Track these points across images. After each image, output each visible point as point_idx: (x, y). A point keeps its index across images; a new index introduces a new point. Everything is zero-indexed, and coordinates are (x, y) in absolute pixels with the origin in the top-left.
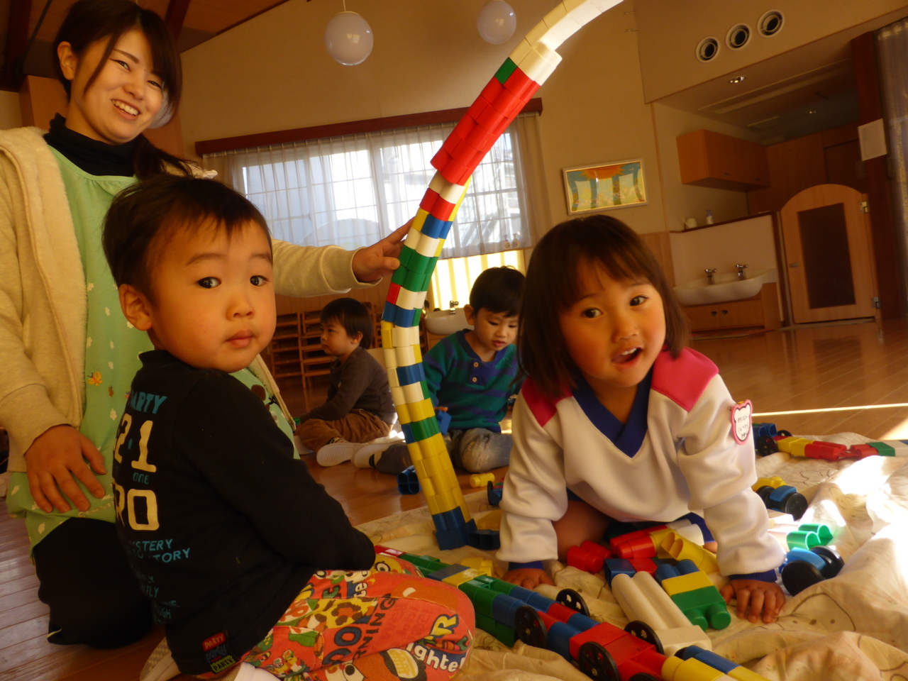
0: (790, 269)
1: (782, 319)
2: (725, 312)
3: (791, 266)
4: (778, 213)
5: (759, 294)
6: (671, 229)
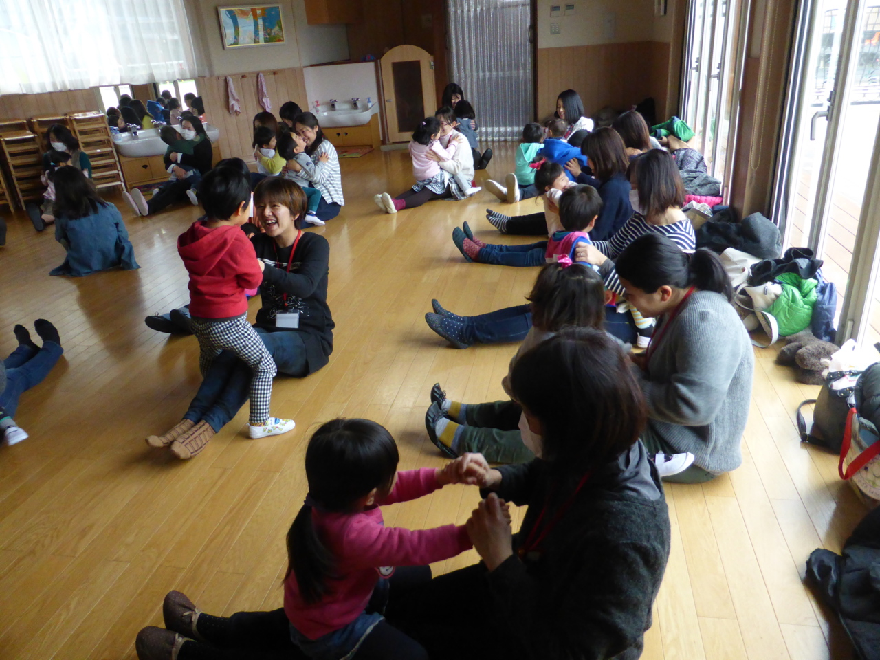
0: (387, 104)
1: (381, 139)
2: (346, 134)
3: (387, 101)
4: (379, 61)
5: (369, 122)
6: (303, 65)
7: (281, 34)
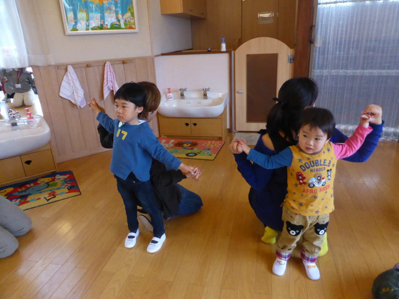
0: (237, 95)
1: (228, 127)
2: (195, 124)
3: (237, 92)
4: (233, 52)
5: (221, 115)
6: (155, 54)
7: (132, 21)
